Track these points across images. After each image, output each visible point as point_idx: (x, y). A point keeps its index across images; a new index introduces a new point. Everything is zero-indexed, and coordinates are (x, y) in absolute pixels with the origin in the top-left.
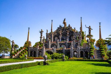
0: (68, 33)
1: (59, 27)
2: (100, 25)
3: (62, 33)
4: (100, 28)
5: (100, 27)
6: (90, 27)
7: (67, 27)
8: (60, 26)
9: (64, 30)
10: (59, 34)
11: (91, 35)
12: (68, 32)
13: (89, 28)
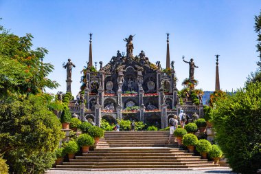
0: (140, 73)
1: (116, 56)
2: (217, 60)
3: (124, 72)
4: (217, 67)
5: (217, 64)
6: (192, 60)
7: (136, 58)
8: (119, 54)
9: (130, 65)
10: (117, 73)
11: (194, 81)
12: (140, 70)
13: (189, 63)
